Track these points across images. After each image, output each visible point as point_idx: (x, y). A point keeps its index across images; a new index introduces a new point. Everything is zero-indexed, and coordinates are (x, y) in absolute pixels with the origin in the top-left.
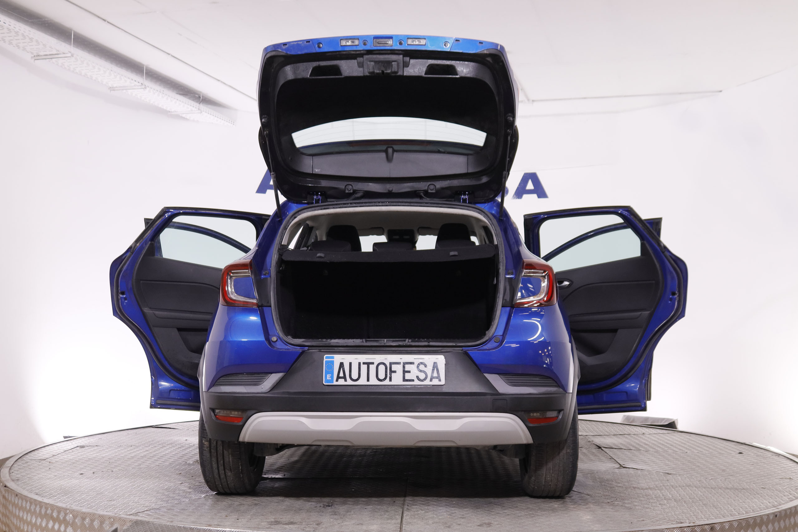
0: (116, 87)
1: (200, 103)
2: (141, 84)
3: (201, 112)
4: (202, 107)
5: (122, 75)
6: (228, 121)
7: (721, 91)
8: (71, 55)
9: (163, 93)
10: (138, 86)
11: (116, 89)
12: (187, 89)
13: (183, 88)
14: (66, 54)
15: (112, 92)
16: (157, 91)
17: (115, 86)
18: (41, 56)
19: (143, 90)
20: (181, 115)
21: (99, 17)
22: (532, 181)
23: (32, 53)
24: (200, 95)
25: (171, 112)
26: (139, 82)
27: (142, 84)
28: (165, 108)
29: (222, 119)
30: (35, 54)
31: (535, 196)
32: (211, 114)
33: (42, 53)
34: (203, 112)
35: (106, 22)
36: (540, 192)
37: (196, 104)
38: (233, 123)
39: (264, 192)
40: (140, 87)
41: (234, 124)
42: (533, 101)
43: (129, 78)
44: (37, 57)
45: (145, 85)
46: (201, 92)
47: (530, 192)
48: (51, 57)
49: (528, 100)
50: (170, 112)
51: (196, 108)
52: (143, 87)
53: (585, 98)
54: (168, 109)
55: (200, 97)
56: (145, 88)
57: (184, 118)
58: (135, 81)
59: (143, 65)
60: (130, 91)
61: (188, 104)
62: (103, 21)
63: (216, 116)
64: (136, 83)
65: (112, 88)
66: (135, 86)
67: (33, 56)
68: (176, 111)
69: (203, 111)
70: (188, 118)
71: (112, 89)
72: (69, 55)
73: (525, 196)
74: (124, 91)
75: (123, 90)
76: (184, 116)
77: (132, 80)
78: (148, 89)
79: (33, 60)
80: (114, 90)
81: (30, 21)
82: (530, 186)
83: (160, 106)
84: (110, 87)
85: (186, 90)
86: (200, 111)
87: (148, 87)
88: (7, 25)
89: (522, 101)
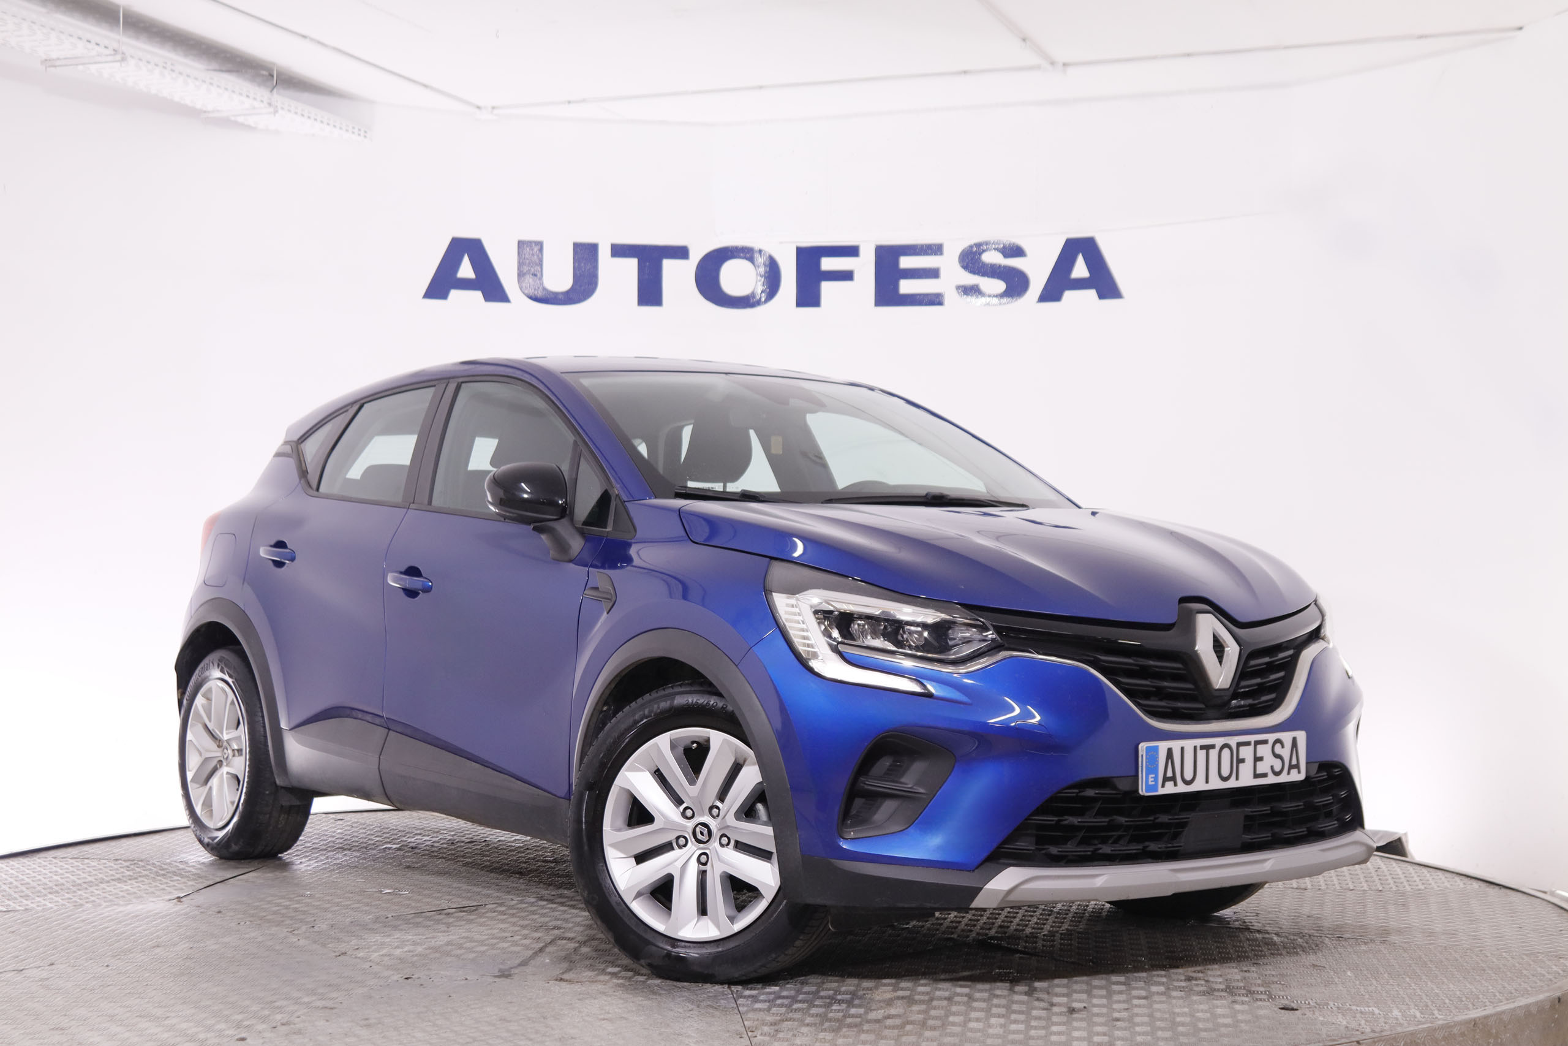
0: (58, 59)
1: (271, 91)
2: (112, 52)
3: (276, 112)
4: (282, 98)
5: (62, 32)
6: (356, 131)
7: (1521, 28)
9: (173, 71)
10: (107, 55)
11: (58, 63)
12: (239, 56)
13: (228, 55)
15: (48, 69)
16: (157, 65)
17: (54, 55)
19: (119, 64)
20: (233, 118)
22: (1084, 257)
24: (273, 70)
25: (209, 112)
26: (106, 47)
27: (114, 50)
28: (188, 103)
29: (335, 126)
31: (1092, 293)
32: (303, 115)
34: (280, 111)
36: (1104, 284)
37: (263, 93)
38: (362, 133)
39: (444, 295)
40: (110, 58)
41: (365, 137)
42: (1065, 65)
43: (80, 38)
45: (123, 54)
46: (274, 64)
47: (1080, 284)
49: (1053, 63)
50: (205, 112)
51: (262, 101)
52: (118, 57)
53: (1189, 55)
54: (199, 106)
55: (273, 76)
56: (123, 59)
57: (243, 125)
58: (97, 44)
59: (118, 6)
60: (93, 68)
61: (241, 94)
63: (316, 120)
64: (101, 50)
65: (50, 60)
66: (98, 55)
68: (218, 111)
69: (282, 108)
70: (252, 124)
71: (48, 63)
73: (1069, 295)
74: (80, 67)
75: (77, 65)
76: (240, 119)
77: (89, 41)
78: (132, 62)
80: (55, 66)
82: (1080, 270)
83: (177, 99)
84: (46, 60)
85: (238, 60)
86: (271, 110)
87: (132, 57)
89: (1038, 67)
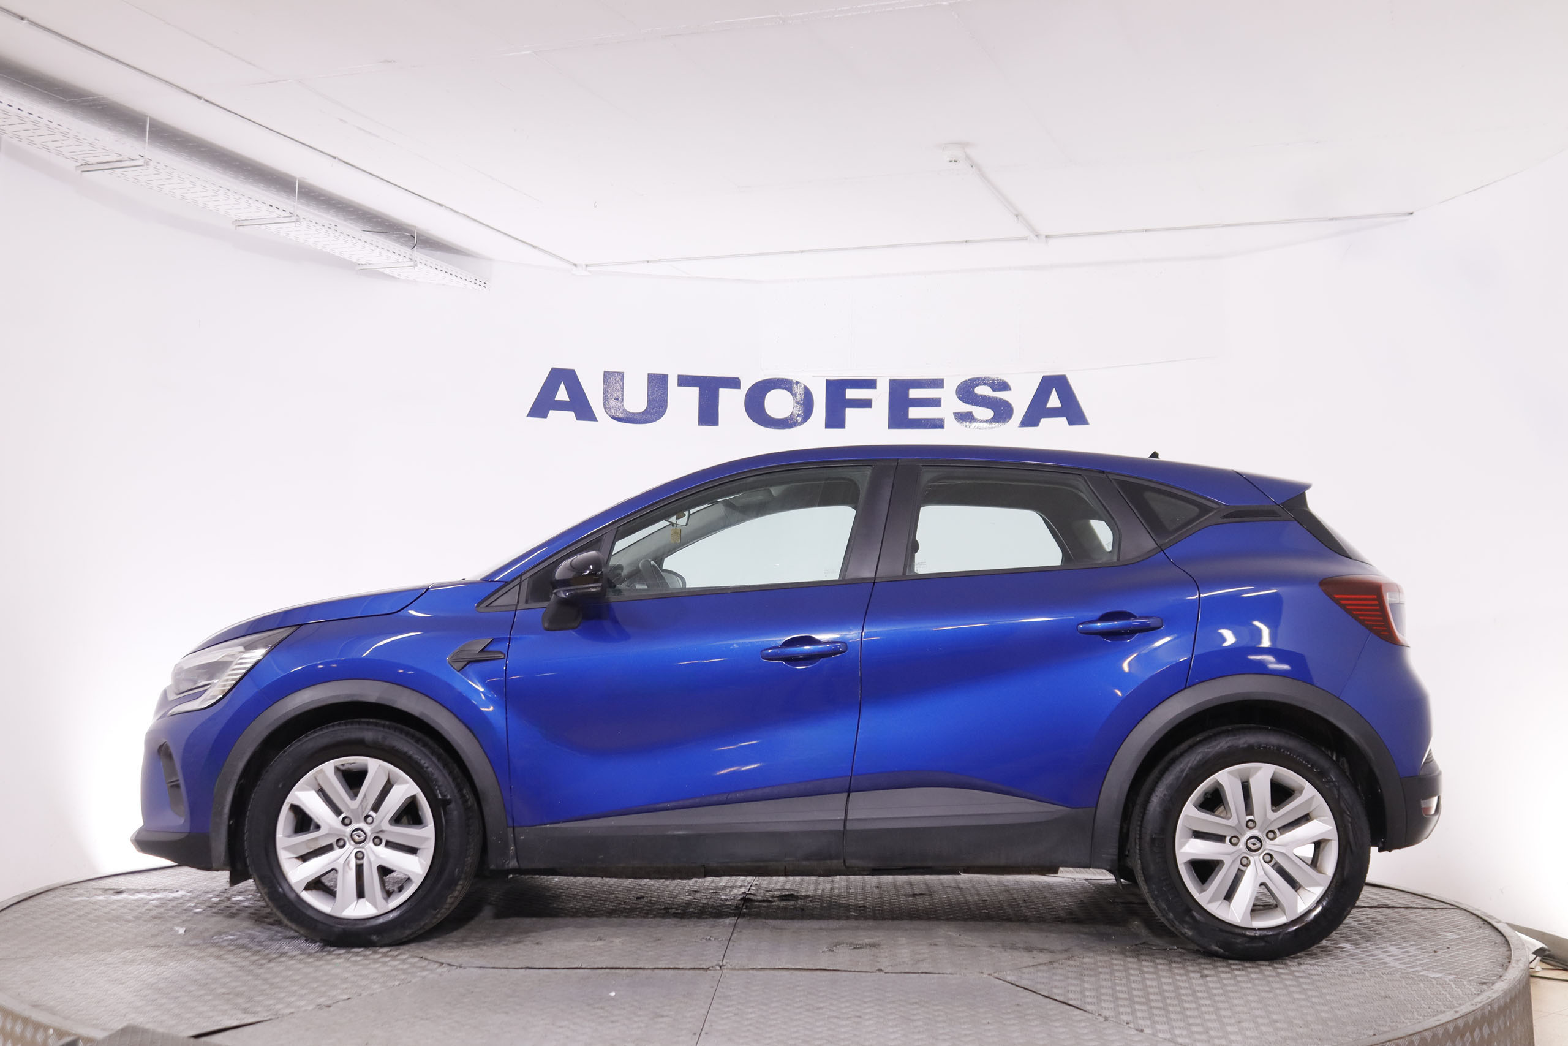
0: (246, 220)
1: (412, 249)
2: (289, 215)
3: (415, 265)
4: (418, 254)
5: (250, 198)
6: (478, 282)
7: (1412, 214)
8: (144, 163)
9: (336, 230)
10: (285, 217)
11: (246, 223)
12: (388, 221)
13: (379, 220)
14: (137, 159)
15: (237, 228)
16: (323, 226)
17: (242, 217)
18: (93, 164)
19: (293, 224)
20: (380, 270)
21: (187, 92)
22: (1057, 391)
23: (76, 160)
24: (414, 233)
25: (362, 265)
26: (284, 211)
27: (291, 213)
28: (346, 257)
29: (461, 278)
30: (83, 162)
31: (1063, 421)
32: (436, 269)
33: (92, 160)
34: (419, 265)
35: (202, 101)
36: (1073, 413)
37: (405, 250)
38: (482, 284)
39: (544, 415)
40: (287, 220)
41: (485, 287)
42: (1046, 237)
43: (264, 203)
44: (86, 167)
45: (297, 216)
46: (415, 227)
47: (1054, 413)
48: (109, 166)
49: (1037, 235)
50: (359, 265)
51: (405, 257)
52: (293, 219)
54: (354, 260)
55: (414, 237)
56: (297, 221)
57: (388, 275)
58: (278, 208)
59: (295, 178)
60: (273, 228)
61: (388, 251)
62: (198, 99)
63: (446, 272)
64: (280, 212)
65: (239, 221)
66: (278, 217)
67: (79, 164)
68: (369, 264)
69: (421, 263)
70: (396, 276)
71: (239, 223)
72: (141, 162)
73: (1044, 422)
74: (263, 227)
75: (260, 225)
76: (387, 271)
77: (271, 206)
78: (304, 223)
79: (80, 172)
80: (243, 226)
81: (68, 100)
82: (1054, 401)
83: (337, 254)
84: (236, 220)
85: (386, 223)
86: (412, 264)
87: (304, 219)
88: (14, 110)
89: (1025, 239)
